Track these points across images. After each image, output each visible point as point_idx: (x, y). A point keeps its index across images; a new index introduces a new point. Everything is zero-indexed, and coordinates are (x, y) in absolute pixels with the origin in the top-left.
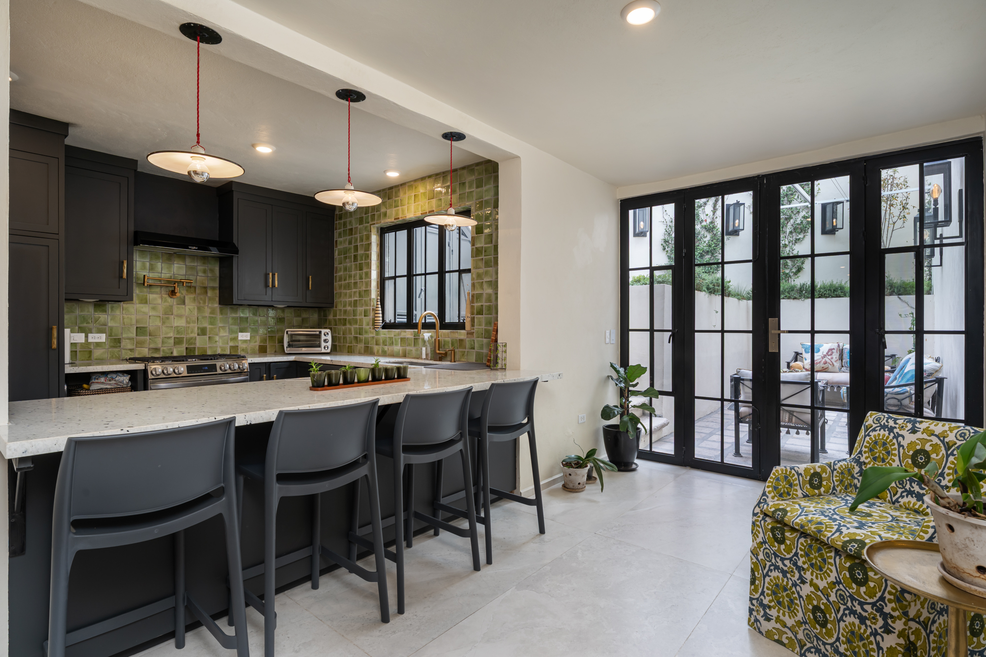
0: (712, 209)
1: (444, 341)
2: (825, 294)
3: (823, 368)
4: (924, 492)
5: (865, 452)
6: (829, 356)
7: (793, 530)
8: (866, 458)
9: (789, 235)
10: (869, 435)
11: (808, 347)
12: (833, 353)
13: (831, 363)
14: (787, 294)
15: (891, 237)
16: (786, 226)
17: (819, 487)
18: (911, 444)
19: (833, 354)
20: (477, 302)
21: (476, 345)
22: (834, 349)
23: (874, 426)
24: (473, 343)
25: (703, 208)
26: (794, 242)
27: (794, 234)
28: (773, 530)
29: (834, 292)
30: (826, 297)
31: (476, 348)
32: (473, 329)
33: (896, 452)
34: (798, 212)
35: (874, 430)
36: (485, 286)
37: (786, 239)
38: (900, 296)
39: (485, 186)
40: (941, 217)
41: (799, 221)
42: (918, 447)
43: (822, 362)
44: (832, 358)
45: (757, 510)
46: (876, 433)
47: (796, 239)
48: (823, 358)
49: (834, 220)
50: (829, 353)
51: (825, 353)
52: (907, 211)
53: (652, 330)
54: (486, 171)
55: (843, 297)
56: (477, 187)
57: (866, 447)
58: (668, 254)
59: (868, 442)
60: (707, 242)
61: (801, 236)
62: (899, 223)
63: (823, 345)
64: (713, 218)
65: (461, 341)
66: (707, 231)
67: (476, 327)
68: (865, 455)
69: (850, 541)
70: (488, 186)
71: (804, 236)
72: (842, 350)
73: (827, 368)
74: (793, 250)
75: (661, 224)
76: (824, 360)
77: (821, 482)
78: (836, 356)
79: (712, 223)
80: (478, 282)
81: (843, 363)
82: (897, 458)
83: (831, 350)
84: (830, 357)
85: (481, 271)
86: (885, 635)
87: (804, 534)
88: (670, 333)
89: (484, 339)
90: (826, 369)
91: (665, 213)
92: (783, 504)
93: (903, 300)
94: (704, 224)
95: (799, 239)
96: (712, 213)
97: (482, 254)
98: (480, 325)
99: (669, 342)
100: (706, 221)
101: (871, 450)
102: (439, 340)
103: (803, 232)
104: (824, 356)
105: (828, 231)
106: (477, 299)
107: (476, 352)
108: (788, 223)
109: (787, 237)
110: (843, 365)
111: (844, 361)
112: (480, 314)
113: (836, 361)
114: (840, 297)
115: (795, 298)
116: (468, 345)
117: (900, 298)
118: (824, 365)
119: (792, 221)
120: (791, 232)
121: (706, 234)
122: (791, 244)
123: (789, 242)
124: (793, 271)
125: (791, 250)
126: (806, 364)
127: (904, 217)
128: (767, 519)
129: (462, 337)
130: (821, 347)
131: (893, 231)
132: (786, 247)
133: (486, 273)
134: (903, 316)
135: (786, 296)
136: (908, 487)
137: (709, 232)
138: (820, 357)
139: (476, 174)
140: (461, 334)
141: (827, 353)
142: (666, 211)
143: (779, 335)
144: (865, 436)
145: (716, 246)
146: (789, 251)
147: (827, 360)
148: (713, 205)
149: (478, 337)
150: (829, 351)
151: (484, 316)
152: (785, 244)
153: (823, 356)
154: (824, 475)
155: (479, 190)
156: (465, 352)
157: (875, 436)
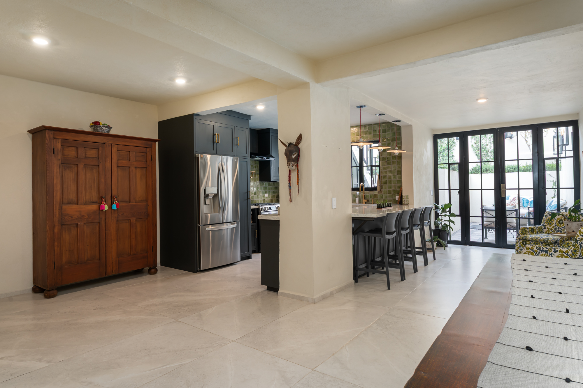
1: (366, 195)
2: (510, 171)
4: (562, 230)
5: (545, 222)
7: (529, 241)
8: (546, 224)
10: (546, 218)
12: (515, 200)
14: (491, 171)
17: (533, 232)
18: (558, 218)
20: (384, 179)
21: (384, 197)
22: (516, 198)
23: (548, 215)
24: (382, 196)
26: (491, 143)
28: (523, 243)
29: (514, 169)
30: (511, 172)
31: (383, 198)
32: (382, 190)
33: (554, 221)
35: (548, 216)
36: (388, 173)
39: (387, 132)
40: (565, 143)
42: (560, 219)
44: (515, 202)
45: (517, 238)
46: (548, 217)
50: (514, 200)
53: (450, 190)
54: (387, 126)
56: (383, 132)
57: (545, 221)
59: (546, 220)
65: (375, 195)
67: (383, 189)
68: (545, 223)
69: (545, 239)
70: (388, 133)
76: (511, 203)
77: (534, 231)
80: (384, 171)
82: (554, 223)
84: (514, 202)
85: (385, 167)
86: (555, 254)
87: (532, 241)
88: (458, 191)
89: (388, 194)
92: (525, 236)
97: (386, 159)
98: (385, 188)
99: (458, 194)
101: (547, 222)
102: (364, 195)
104: (511, 201)
106: (384, 178)
107: (384, 199)
112: (385, 184)
116: (379, 197)
123: (489, 143)
125: (490, 147)
128: (521, 240)
129: (376, 193)
133: (388, 167)
134: (549, 181)
136: (558, 230)
139: (382, 127)
140: (376, 192)
141: (513, 200)
143: (505, 190)
144: (545, 218)
145: (451, 145)
147: (513, 203)
149: (385, 193)
150: (513, 199)
151: (387, 185)
154: (534, 229)
155: (383, 134)
156: (377, 200)
157: (548, 218)
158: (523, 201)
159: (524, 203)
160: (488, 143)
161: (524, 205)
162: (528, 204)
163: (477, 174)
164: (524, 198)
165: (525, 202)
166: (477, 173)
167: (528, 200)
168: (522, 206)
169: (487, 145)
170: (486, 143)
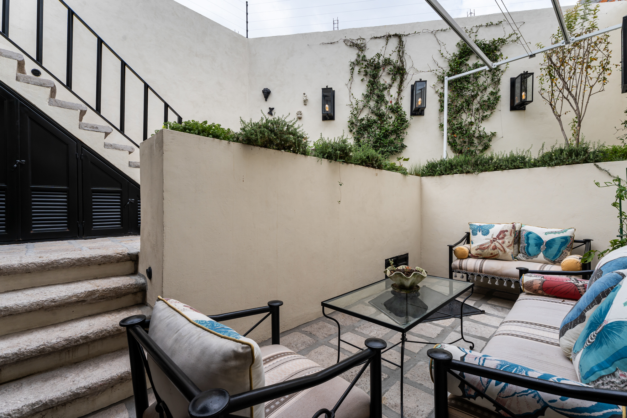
0: (397, 90)
3: (492, 254)
6: (499, 239)
9: (475, 113)
11: (476, 227)
12: (505, 235)
13: (502, 249)
14: (459, 168)
15: (588, 102)
16: (472, 104)
19: (506, 238)
22: (507, 231)
25: (388, 89)
26: (480, 119)
27: (480, 111)
30: (503, 169)
34: (485, 89)
37: (473, 117)
38: (597, 164)
41: (485, 98)
43: (491, 247)
44: (503, 243)
47: (483, 116)
48: (492, 242)
49: (523, 94)
50: (501, 236)
51: (495, 236)
52: (609, 72)
55: (523, 168)
58: (355, 136)
60: (392, 123)
61: (488, 113)
62: (598, 87)
63: (493, 226)
64: (398, 99)
66: (392, 112)
71: (492, 113)
72: (520, 232)
73: (497, 255)
74: (479, 128)
75: (348, 107)
76: (493, 245)
78: (509, 239)
79: (397, 103)
81: (520, 249)
83: (503, 232)
84: (500, 241)
90: (495, 255)
91: (352, 97)
93: (602, 168)
94: (389, 104)
95: (486, 116)
96: (397, 94)
100: (391, 102)
103: (491, 108)
104: (494, 240)
105: (517, 105)
108: (474, 100)
109: (473, 115)
110: (520, 251)
111: (521, 245)
113: (508, 247)
114: (519, 168)
115: (468, 172)
117: (597, 166)
118: (493, 251)
119: (478, 98)
120: (478, 110)
121: (391, 115)
122: (477, 121)
123: (476, 120)
124: (479, 148)
125: (477, 128)
126: (473, 248)
127: (605, 79)
130: (491, 228)
131: (590, 95)
132: (472, 125)
135: (458, 171)
137: (394, 113)
138: (489, 241)
141: (498, 236)
142: (352, 94)
146: (476, 128)
147: (497, 244)
148: (398, 87)
150: (500, 234)
152: (471, 122)
153: (492, 239)
158: (528, 239)
159: (528, 244)
160: (473, 120)
161: (530, 249)
162: (539, 248)
163: (433, 177)
164: (530, 233)
165: (532, 242)
166: (434, 175)
167: (539, 239)
168: (523, 251)
169: (471, 124)
170: (469, 120)
